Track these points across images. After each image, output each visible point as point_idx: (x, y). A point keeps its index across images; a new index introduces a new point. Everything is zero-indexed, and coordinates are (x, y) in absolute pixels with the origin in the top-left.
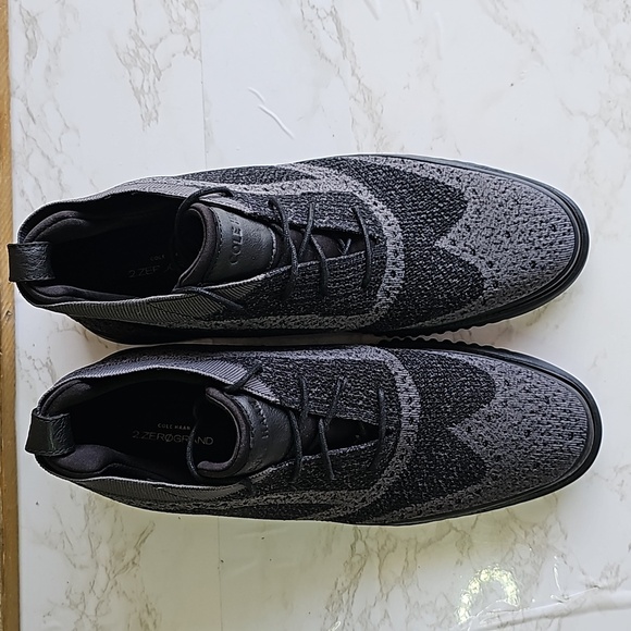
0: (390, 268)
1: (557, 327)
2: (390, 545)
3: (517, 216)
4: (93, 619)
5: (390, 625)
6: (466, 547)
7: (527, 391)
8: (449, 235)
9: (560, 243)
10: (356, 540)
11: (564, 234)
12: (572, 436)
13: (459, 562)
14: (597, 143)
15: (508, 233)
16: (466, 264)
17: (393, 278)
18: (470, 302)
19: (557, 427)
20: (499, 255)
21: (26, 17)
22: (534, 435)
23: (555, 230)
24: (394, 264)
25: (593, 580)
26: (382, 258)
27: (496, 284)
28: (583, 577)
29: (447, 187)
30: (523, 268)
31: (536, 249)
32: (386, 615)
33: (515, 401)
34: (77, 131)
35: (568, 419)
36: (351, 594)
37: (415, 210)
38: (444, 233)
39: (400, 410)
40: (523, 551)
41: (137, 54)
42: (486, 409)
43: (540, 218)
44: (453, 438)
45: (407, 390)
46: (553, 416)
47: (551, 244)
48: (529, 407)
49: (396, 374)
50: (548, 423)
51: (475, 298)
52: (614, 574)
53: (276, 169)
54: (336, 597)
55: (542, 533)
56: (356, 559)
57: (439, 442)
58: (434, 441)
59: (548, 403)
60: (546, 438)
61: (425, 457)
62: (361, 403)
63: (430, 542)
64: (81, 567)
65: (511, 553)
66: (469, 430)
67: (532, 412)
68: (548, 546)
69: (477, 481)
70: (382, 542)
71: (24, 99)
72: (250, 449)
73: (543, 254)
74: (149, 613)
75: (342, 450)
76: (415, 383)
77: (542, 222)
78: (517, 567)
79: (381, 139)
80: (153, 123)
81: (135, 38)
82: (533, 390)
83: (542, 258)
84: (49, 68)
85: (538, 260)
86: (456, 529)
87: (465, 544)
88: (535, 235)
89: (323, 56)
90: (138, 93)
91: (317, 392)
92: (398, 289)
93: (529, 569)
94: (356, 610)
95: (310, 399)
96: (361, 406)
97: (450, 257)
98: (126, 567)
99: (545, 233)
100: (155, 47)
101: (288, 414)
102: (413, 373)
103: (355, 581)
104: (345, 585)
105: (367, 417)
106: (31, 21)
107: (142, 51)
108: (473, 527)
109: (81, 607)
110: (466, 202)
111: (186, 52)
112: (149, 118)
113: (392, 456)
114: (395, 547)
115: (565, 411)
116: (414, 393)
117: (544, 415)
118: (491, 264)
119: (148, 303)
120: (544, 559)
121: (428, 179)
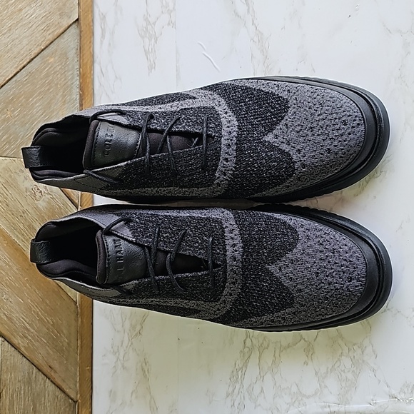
0: (223, 156)
1: (375, 197)
2: (265, 344)
3: (318, 115)
4: (122, 362)
5: (265, 398)
6: (311, 353)
7: (321, 244)
8: (274, 132)
9: (349, 134)
10: (247, 337)
11: (353, 127)
12: (350, 279)
13: (306, 363)
14: (409, 53)
15: (311, 128)
16: (282, 152)
17: (227, 162)
18: (288, 179)
19: (338, 271)
20: (305, 145)
21: (102, 17)
22: (321, 276)
23: (345, 125)
24: (226, 153)
25: (394, 392)
26: (216, 149)
27: (304, 166)
28: (387, 389)
29: (279, 97)
30: (322, 154)
31: (330, 139)
32: (262, 391)
33: (310, 251)
34: (121, 79)
35: (347, 267)
36: (243, 372)
37: (255, 115)
38: (271, 130)
39: (226, 252)
40: (346, 362)
41: (147, 29)
42: (290, 255)
43: (335, 116)
44: (270, 274)
45: (232, 238)
46: (336, 263)
47: (342, 135)
48: (319, 255)
49: (227, 227)
50: (332, 269)
51: (291, 176)
52: (410, 391)
53: (181, 94)
54: (235, 372)
55: (359, 351)
56: (246, 350)
57: (261, 275)
58: (257, 274)
59: (333, 253)
60: (330, 279)
61: (253, 285)
62: (197, 245)
63: (289, 346)
64: (118, 331)
65: (339, 362)
66: (280, 269)
67: (321, 259)
68: (363, 361)
69: (290, 305)
70: (261, 342)
71: (100, 64)
72: (106, 268)
73: (336, 143)
74: (146, 364)
75: (185, 275)
76: (241, 234)
77: (336, 119)
78: (342, 373)
79: (268, 66)
80: (153, 70)
81: (146, 20)
82: (324, 243)
83: (335, 146)
84: (110, 44)
85: (332, 147)
86: (304, 339)
87: (309, 350)
88: (329, 128)
89: (237, 15)
90: (146, 53)
91: (167, 236)
92: (232, 170)
93: (350, 376)
94: (246, 383)
95: (161, 241)
96: (197, 247)
97: (272, 147)
98: (136, 335)
99: (337, 127)
100: (154, 23)
101: (144, 249)
102: (241, 227)
103: (246, 364)
104: (241, 366)
105: (201, 254)
106: (104, 18)
107: (149, 27)
108: (315, 340)
109: (117, 354)
110: (289, 107)
111: (169, 24)
112: (151, 68)
113: (225, 282)
114: (268, 346)
115: (345, 260)
116: (238, 240)
117: (329, 262)
118: (299, 151)
119: (75, 179)
120: (360, 370)
121: (268, 93)
